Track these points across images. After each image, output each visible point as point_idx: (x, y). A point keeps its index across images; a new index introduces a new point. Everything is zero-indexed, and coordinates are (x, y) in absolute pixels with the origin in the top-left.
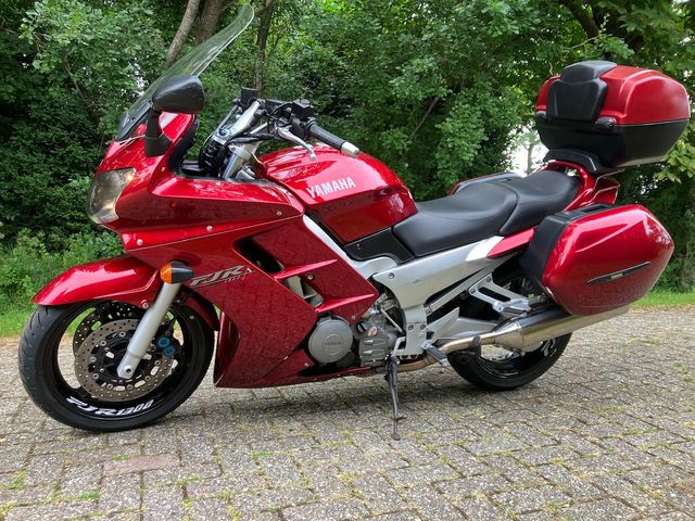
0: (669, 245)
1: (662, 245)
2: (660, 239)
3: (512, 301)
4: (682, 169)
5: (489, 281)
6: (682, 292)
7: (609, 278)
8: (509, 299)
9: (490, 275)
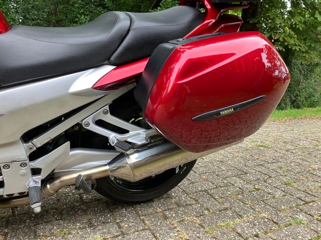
0: (286, 78)
1: (278, 79)
2: (277, 73)
3: (131, 133)
4: (286, 44)
5: (105, 113)
6: (282, 109)
7: (218, 114)
8: (127, 132)
9: (107, 107)
